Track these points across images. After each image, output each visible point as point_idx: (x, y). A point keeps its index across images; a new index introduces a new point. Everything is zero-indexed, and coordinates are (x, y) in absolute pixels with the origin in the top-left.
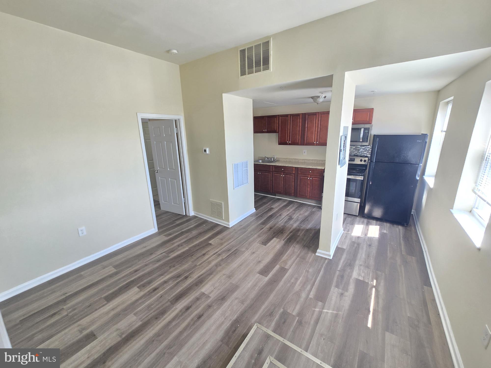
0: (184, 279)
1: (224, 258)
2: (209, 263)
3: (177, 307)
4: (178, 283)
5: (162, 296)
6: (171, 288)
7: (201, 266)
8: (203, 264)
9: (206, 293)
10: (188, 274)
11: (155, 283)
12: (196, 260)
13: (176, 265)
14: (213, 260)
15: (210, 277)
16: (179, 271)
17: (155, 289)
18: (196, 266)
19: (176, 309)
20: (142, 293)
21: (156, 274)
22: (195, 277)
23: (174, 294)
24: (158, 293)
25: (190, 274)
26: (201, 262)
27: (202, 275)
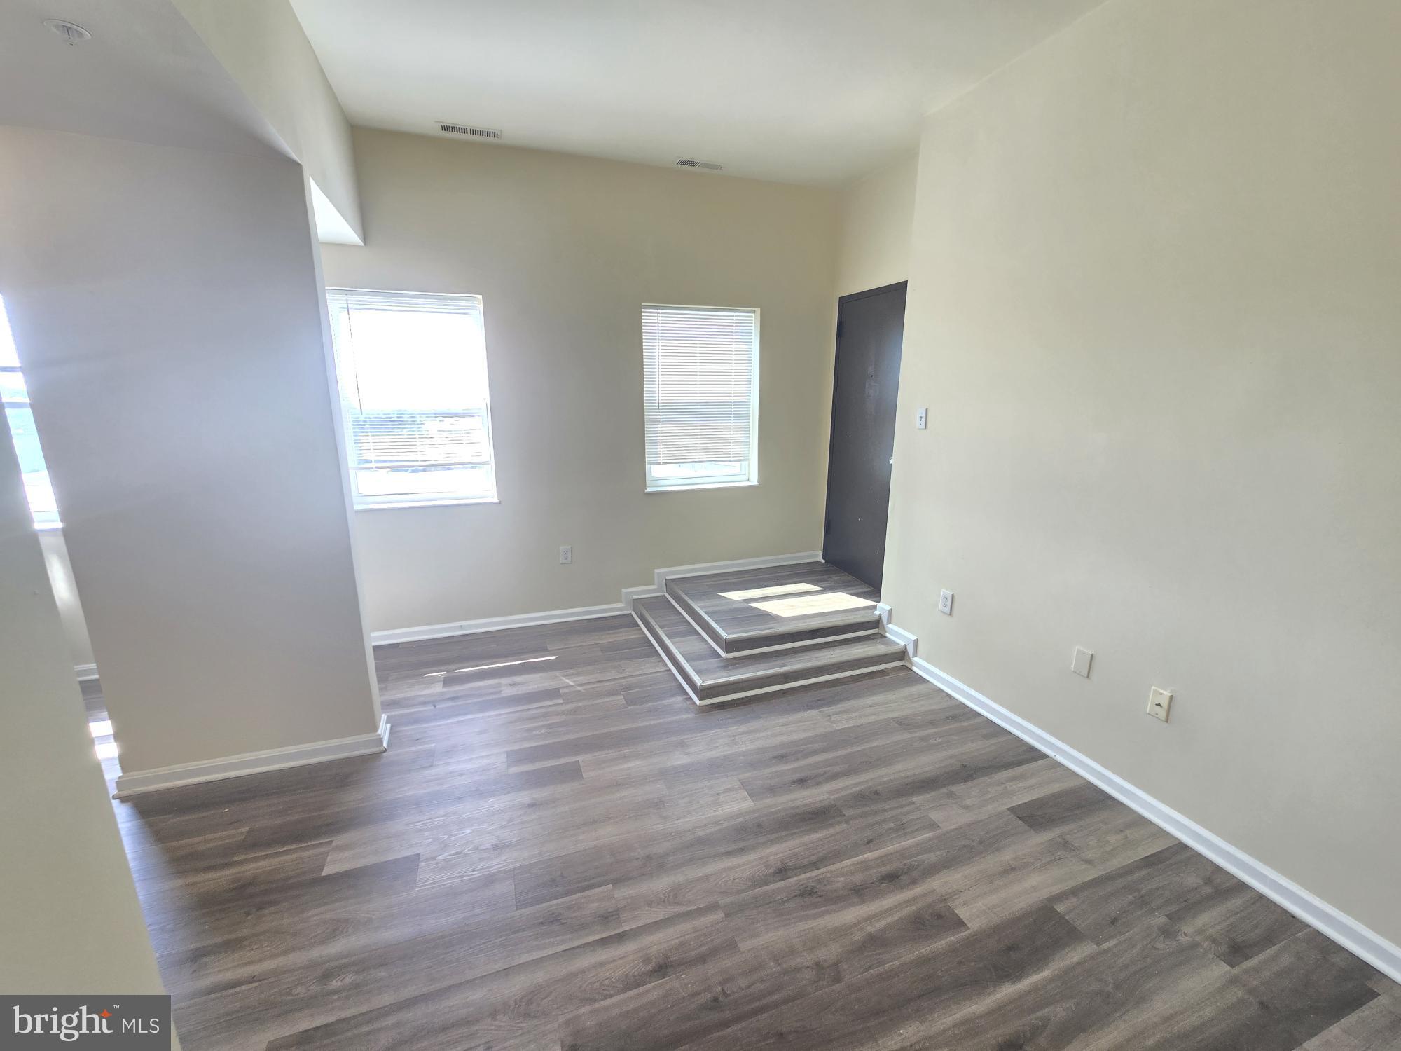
0: (793, 870)
1: (610, 886)
2: (676, 896)
3: (826, 796)
4: (814, 865)
5: (868, 843)
6: (836, 855)
7: (714, 900)
8: (702, 904)
9: (746, 794)
10: (772, 886)
12: (714, 954)
14: (650, 904)
15: (708, 831)
16: (803, 926)
17: (892, 879)
18: (732, 912)
19: (830, 793)
22: (751, 857)
23: (831, 831)
25: (766, 883)
26: (700, 922)
27: (728, 854)
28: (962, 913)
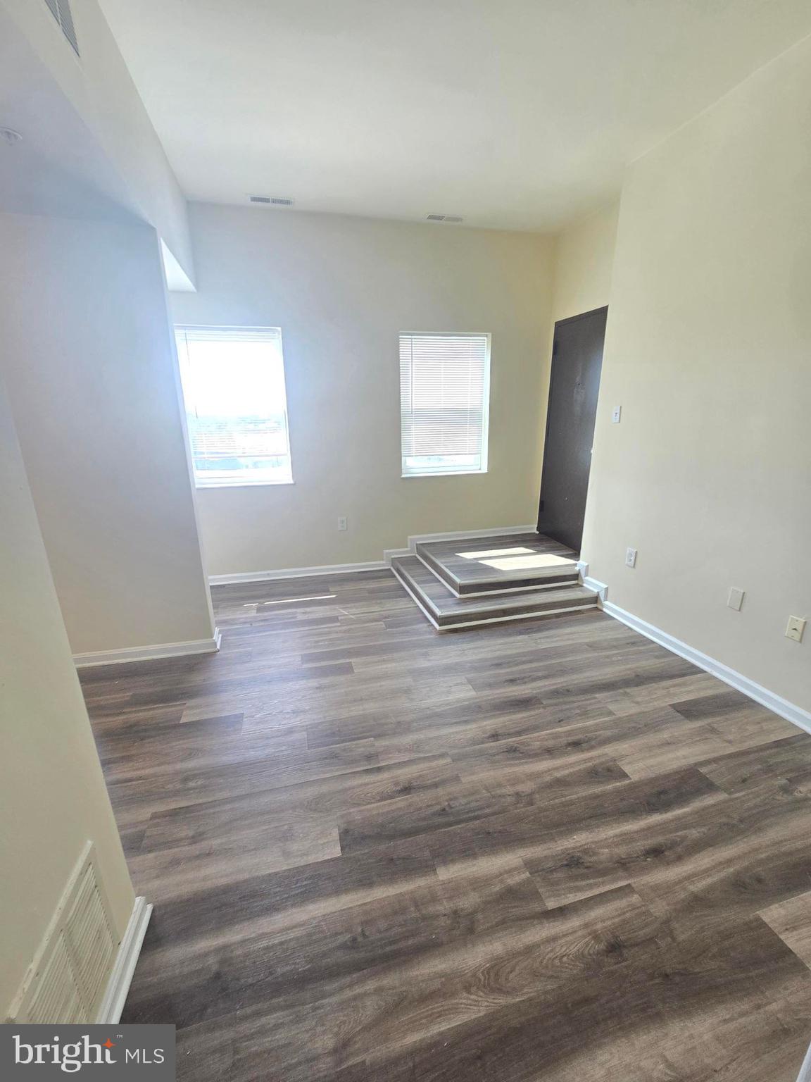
0: (502, 736)
1: (373, 739)
2: (418, 747)
3: (530, 691)
4: (519, 733)
5: (560, 721)
6: (535, 728)
7: (442, 750)
9: (471, 687)
10: (487, 745)
11: (579, 762)
12: (443, 782)
13: (509, 799)
14: (399, 751)
16: (507, 770)
17: (576, 745)
18: (456, 759)
19: (533, 689)
20: (609, 750)
21: (579, 795)
22: (472, 726)
24: (569, 733)
25: (483, 743)
26: (434, 764)
28: (627, 769)
